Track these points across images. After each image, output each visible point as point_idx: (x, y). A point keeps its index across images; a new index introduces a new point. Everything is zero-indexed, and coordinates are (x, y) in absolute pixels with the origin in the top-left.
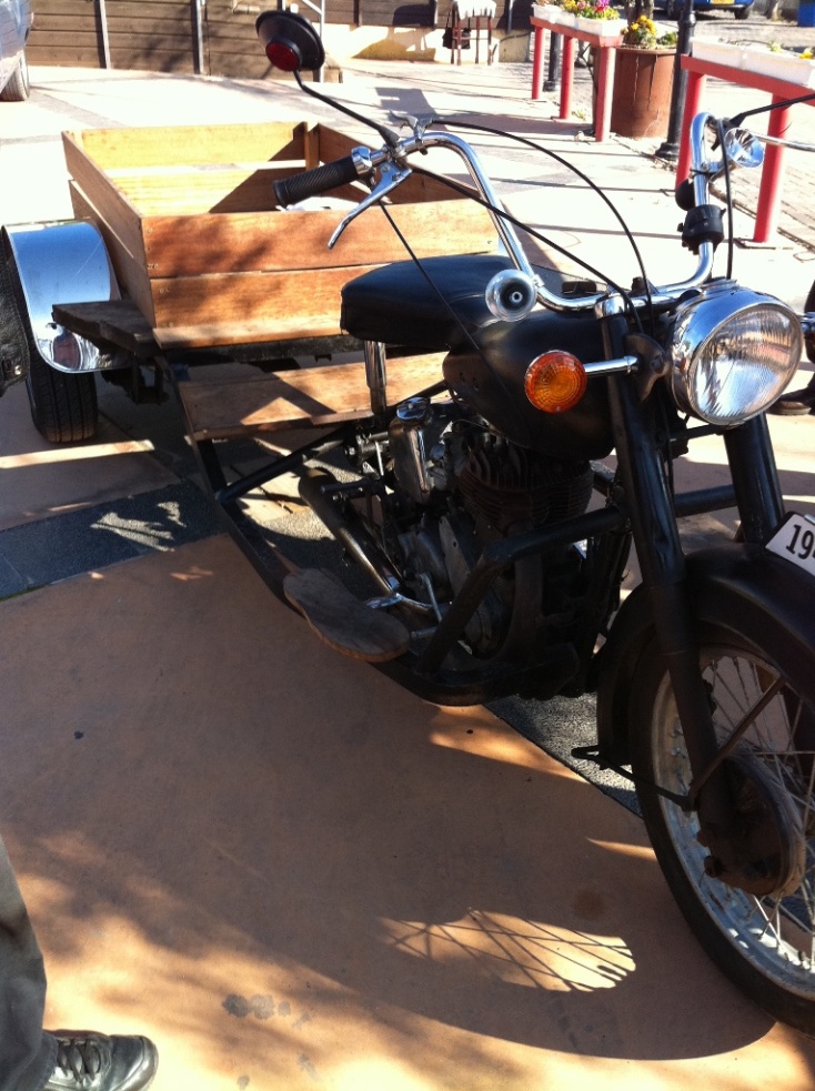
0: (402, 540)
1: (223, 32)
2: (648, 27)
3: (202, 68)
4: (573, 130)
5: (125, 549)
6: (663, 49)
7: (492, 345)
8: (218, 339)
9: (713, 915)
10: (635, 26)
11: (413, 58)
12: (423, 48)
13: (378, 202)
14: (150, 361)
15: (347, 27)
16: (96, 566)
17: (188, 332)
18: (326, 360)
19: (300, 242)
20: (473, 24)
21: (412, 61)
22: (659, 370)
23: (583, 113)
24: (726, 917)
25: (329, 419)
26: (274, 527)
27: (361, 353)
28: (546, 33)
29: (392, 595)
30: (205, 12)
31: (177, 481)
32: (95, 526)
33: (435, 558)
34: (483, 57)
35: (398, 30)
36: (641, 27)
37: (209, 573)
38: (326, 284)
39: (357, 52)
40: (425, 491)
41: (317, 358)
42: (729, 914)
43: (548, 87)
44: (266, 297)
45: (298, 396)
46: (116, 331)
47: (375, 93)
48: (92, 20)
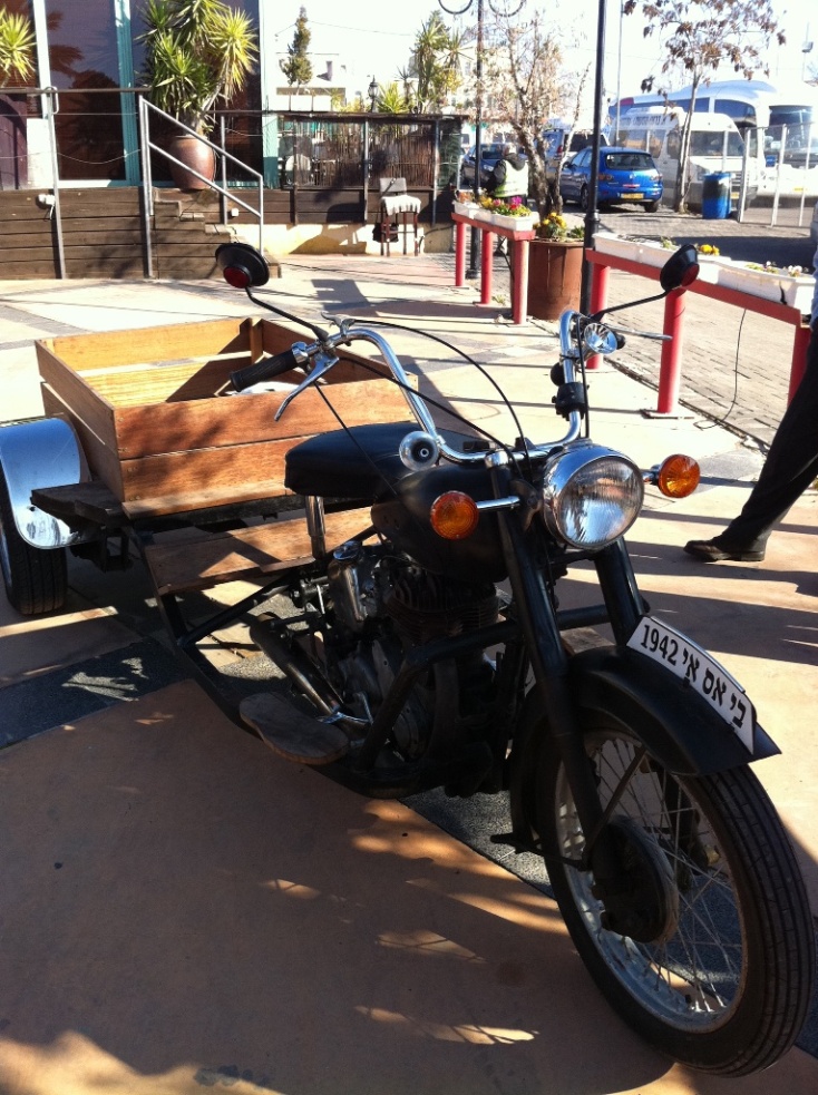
0: (342, 666)
1: (170, 238)
2: (558, 222)
3: (151, 273)
4: (494, 313)
5: (95, 702)
6: (573, 242)
7: (408, 492)
8: (178, 507)
9: (617, 972)
10: (547, 222)
11: (346, 251)
12: (355, 242)
13: (315, 383)
14: (117, 532)
15: (284, 226)
16: (68, 720)
17: (153, 503)
18: (273, 518)
19: (250, 420)
20: (400, 219)
21: (345, 254)
22: (535, 506)
23: (503, 297)
24: (627, 973)
25: (276, 567)
26: (229, 671)
27: (304, 510)
28: (466, 226)
29: (334, 715)
30: (154, 222)
31: (139, 639)
32: (66, 685)
33: (369, 678)
34: (411, 248)
35: (332, 227)
36: (552, 222)
37: (169, 716)
38: (272, 453)
39: (294, 247)
40: (359, 621)
41: (265, 516)
42: (629, 971)
43: (470, 275)
44: (219, 469)
45: (248, 550)
46: (90, 508)
47: (311, 285)
48: (49, 236)
